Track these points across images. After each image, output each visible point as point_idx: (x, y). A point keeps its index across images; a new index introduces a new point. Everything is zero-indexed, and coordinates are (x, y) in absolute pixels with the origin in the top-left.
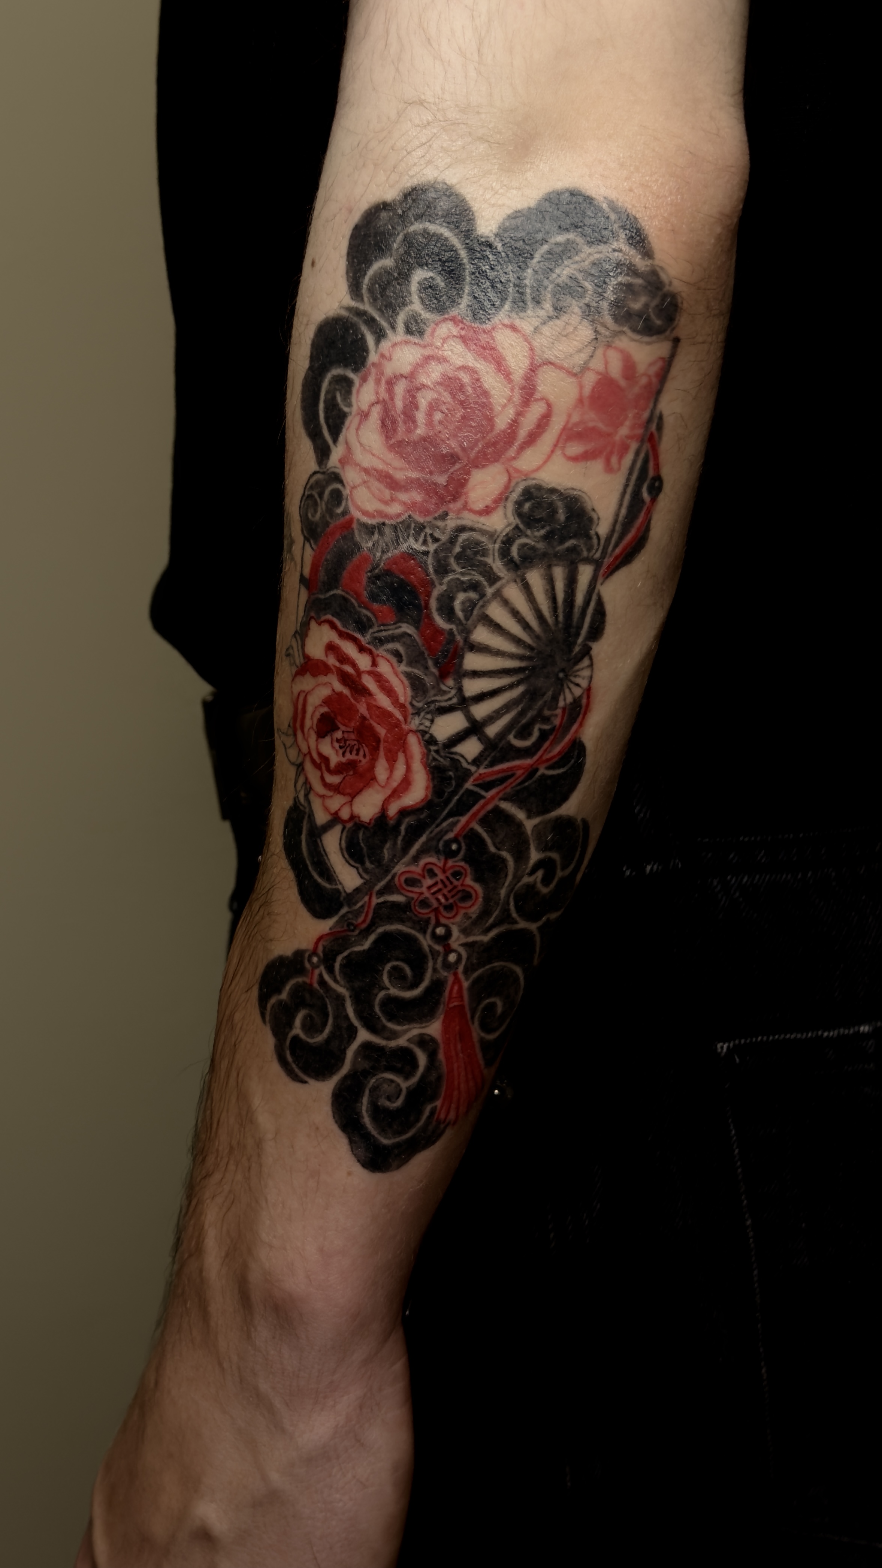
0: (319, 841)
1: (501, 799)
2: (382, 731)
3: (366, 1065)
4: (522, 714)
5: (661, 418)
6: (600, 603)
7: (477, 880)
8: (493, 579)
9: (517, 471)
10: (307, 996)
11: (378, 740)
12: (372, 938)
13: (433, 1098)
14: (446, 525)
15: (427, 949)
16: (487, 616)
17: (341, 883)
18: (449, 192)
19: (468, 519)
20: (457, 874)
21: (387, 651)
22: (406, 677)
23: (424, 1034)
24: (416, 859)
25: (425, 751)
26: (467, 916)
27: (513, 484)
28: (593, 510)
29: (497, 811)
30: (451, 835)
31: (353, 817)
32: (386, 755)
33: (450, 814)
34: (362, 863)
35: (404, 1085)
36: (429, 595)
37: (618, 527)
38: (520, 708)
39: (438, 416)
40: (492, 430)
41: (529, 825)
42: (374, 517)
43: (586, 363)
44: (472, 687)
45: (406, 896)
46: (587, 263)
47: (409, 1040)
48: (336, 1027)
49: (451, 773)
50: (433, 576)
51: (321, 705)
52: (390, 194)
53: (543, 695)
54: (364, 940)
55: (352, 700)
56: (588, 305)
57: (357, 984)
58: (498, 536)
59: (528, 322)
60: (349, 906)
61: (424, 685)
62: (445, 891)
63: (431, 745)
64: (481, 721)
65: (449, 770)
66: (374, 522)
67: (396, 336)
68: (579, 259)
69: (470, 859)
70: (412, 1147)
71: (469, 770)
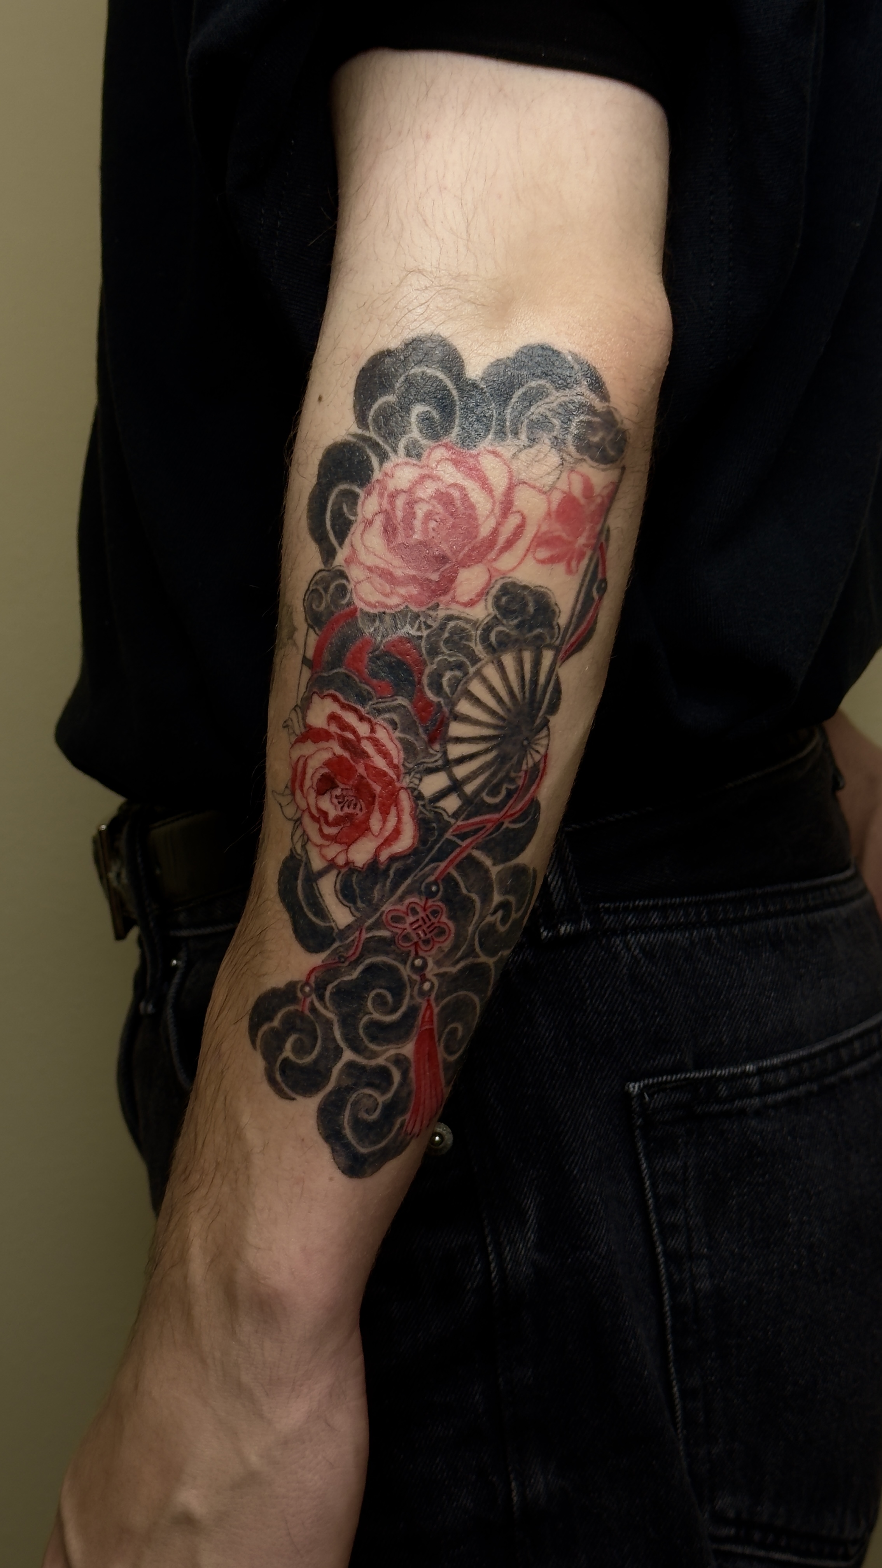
0: (314, 885)
1: (473, 848)
2: (377, 788)
3: (348, 1082)
4: (494, 775)
5: (608, 530)
6: (558, 683)
7: (450, 918)
8: (475, 660)
9: (497, 570)
10: (298, 1021)
11: (374, 796)
12: (360, 968)
13: (403, 1112)
14: (437, 614)
15: (406, 978)
16: (469, 691)
17: (334, 921)
18: (443, 343)
19: (455, 610)
20: (435, 913)
21: (384, 719)
22: (400, 742)
23: (399, 1054)
24: (401, 899)
25: (414, 805)
26: (441, 950)
27: (493, 581)
28: (556, 604)
29: (470, 859)
30: (432, 878)
31: (347, 863)
32: (380, 809)
33: (432, 860)
34: (355, 903)
35: (382, 1099)
36: (421, 673)
37: (574, 620)
38: (493, 769)
39: (433, 524)
40: (476, 537)
41: (495, 871)
42: (376, 607)
43: (554, 483)
44: (455, 751)
45: (392, 932)
46: (555, 404)
47: (386, 1060)
48: (325, 1049)
49: (434, 825)
50: (425, 656)
51: (321, 767)
52: (394, 344)
53: (512, 758)
54: (353, 971)
55: (352, 762)
56: (556, 438)
57: (345, 1010)
58: (480, 625)
59: (507, 448)
60: (341, 941)
61: (415, 749)
62: (425, 928)
63: (419, 800)
64: (461, 780)
65: (434, 822)
66: (375, 611)
67: (398, 458)
68: (549, 401)
69: (446, 900)
70: (384, 1156)
71: (450, 822)
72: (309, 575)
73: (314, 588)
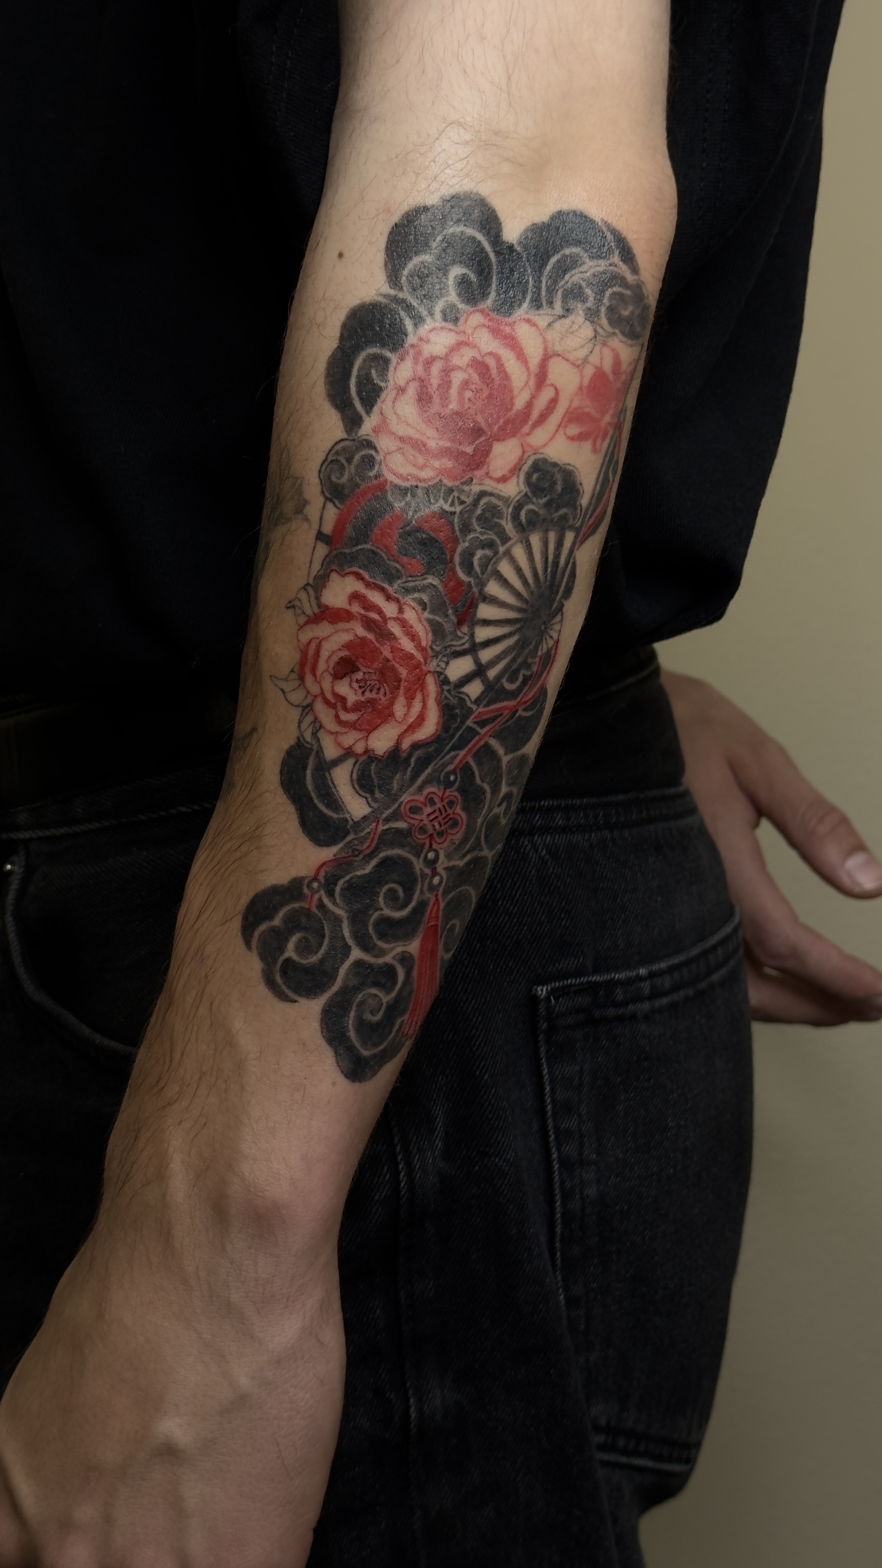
0: (327, 775)
1: (490, 736)
2: (403, 672)
3: (355, 982)
4: (514, 660)
5: (626, 410)
6: (574, 569)
7: (464, 809)
8: (505, 539)
9: (530, 446)
10: (303, 920)
11: (399, 681)
12: (374, 862)
13: (403, 1013)
14: (471, 490)
15: (418, 872)
16: (498, 571)
17: (349, 813)
18: (482, 202)
19: (489, 486)
20: (451, 803)
21: (413, 599)
22: (429, 623)
23: (405, 952)
24: (421, 789)
25: (439, 691)
26: (452, 842)
27: (526, 457)
28: (581, 484)
29: (487, 746)
30: (451, 767)
31: (367, 751)
32: (405, 694)
33: (453, 748)
34: (372, 793)
35: (386, 999)
36: (454, 551)
37: (594, 501)
38: (513, 655)
39: (468, 394)
40: (511, 409)
41: (505, 759)
42: (407, 480)
43: (586, 357)
44: (483, 634)
45: (409, 823)
46: (588, 274)
47: (393, 958)
48: (332, 947)
49: (457, 711)
50: (458, 533)
51: (340, 650)
52: (432, 200)
53: (530, 643)
54: (367, 865)
55: (376, 644)
56: (589, 309)
57: (355, 907)
58: (511, 502)
59: (542, 318)
60: (356, 832)
61: (444, 630)
62: (440, 819)
63: (445, 684)
64: (485, 665)
65: (456, 708)
66: (407, 484)
67: (434, 322)
68: (583, 271)
69: (462, 790)
70: (382, 1059)
71: (472, 708)
72: (328, 445)
73: (334, 458)
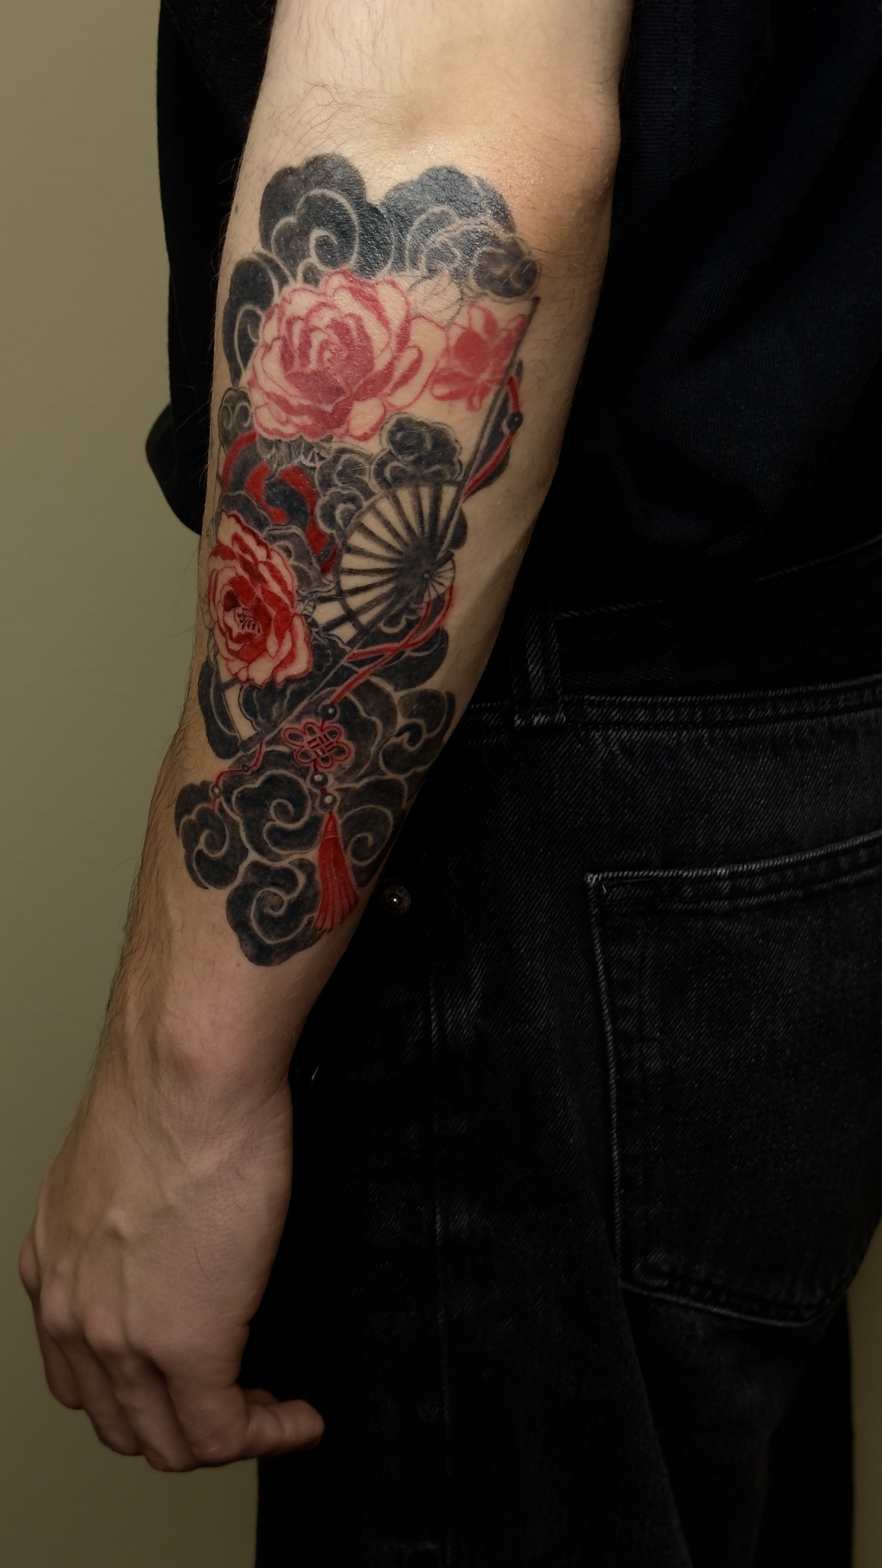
0: (223, 695)
1: (371, 675)
2: (273, 612)
3: (254, 880)
4: (391, 606)
5: (521, 364)
6: (462, 518)
7: (349, 739)
8: (369, 494)
9: (391, 405)
10: (210, 819)
11: (270, 620)
12: (262, 778)
13: (311, 910)
14: (331, 447)
15: (307, 791)
16: (362, 524)
17: (238, 732)
18: (343, 164)
19: (349, 443)
20: (332, 733)
21: (279, 546)
22: (294, 569)
23: (304, 859)
24: (298, 718)
25: (308, 632)
26: (341, 767)
27: (387, 417)
28: (457, 441)
29: (368, 684)
30: (328, 702)
31: (248, 680)
32: (276, 631)
33: (328, 684)
34: (256, 717)
35: (287, 898)
36: (314, 504)
37: (479, 456)
38: (389, 601)
39: (327, 355)
40: (372, 369)
41: (397, 696)
42: (273, 434)
43: (452, 318)
44: (349, 582)
45: (290, 748)
46: (457, 233)
47: (290, 863)
48: (232, 846)
49: (329, 651)
50: (318, 488)
51: (227, 584)
52: (297, 162)
53: (412, 590)
54: (255, 780)
55: (251, 584)
56: (456, 269)
57: (250, 814)
58: (374, 459)
59: (405, 280)
60: (244, 751)
61: (309, 577)
62: (323, 746)
63: (313, 627)
64: (356, 610)
65: (328, 649)
66: (272, 438)
67: (297, 283)
68: (451, 229)
69: (344, 722)
70: (292, 948)
71: (345, 650)
72: (224, 393)
